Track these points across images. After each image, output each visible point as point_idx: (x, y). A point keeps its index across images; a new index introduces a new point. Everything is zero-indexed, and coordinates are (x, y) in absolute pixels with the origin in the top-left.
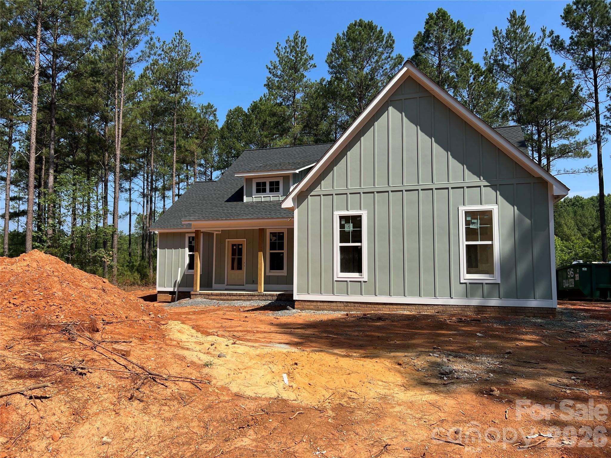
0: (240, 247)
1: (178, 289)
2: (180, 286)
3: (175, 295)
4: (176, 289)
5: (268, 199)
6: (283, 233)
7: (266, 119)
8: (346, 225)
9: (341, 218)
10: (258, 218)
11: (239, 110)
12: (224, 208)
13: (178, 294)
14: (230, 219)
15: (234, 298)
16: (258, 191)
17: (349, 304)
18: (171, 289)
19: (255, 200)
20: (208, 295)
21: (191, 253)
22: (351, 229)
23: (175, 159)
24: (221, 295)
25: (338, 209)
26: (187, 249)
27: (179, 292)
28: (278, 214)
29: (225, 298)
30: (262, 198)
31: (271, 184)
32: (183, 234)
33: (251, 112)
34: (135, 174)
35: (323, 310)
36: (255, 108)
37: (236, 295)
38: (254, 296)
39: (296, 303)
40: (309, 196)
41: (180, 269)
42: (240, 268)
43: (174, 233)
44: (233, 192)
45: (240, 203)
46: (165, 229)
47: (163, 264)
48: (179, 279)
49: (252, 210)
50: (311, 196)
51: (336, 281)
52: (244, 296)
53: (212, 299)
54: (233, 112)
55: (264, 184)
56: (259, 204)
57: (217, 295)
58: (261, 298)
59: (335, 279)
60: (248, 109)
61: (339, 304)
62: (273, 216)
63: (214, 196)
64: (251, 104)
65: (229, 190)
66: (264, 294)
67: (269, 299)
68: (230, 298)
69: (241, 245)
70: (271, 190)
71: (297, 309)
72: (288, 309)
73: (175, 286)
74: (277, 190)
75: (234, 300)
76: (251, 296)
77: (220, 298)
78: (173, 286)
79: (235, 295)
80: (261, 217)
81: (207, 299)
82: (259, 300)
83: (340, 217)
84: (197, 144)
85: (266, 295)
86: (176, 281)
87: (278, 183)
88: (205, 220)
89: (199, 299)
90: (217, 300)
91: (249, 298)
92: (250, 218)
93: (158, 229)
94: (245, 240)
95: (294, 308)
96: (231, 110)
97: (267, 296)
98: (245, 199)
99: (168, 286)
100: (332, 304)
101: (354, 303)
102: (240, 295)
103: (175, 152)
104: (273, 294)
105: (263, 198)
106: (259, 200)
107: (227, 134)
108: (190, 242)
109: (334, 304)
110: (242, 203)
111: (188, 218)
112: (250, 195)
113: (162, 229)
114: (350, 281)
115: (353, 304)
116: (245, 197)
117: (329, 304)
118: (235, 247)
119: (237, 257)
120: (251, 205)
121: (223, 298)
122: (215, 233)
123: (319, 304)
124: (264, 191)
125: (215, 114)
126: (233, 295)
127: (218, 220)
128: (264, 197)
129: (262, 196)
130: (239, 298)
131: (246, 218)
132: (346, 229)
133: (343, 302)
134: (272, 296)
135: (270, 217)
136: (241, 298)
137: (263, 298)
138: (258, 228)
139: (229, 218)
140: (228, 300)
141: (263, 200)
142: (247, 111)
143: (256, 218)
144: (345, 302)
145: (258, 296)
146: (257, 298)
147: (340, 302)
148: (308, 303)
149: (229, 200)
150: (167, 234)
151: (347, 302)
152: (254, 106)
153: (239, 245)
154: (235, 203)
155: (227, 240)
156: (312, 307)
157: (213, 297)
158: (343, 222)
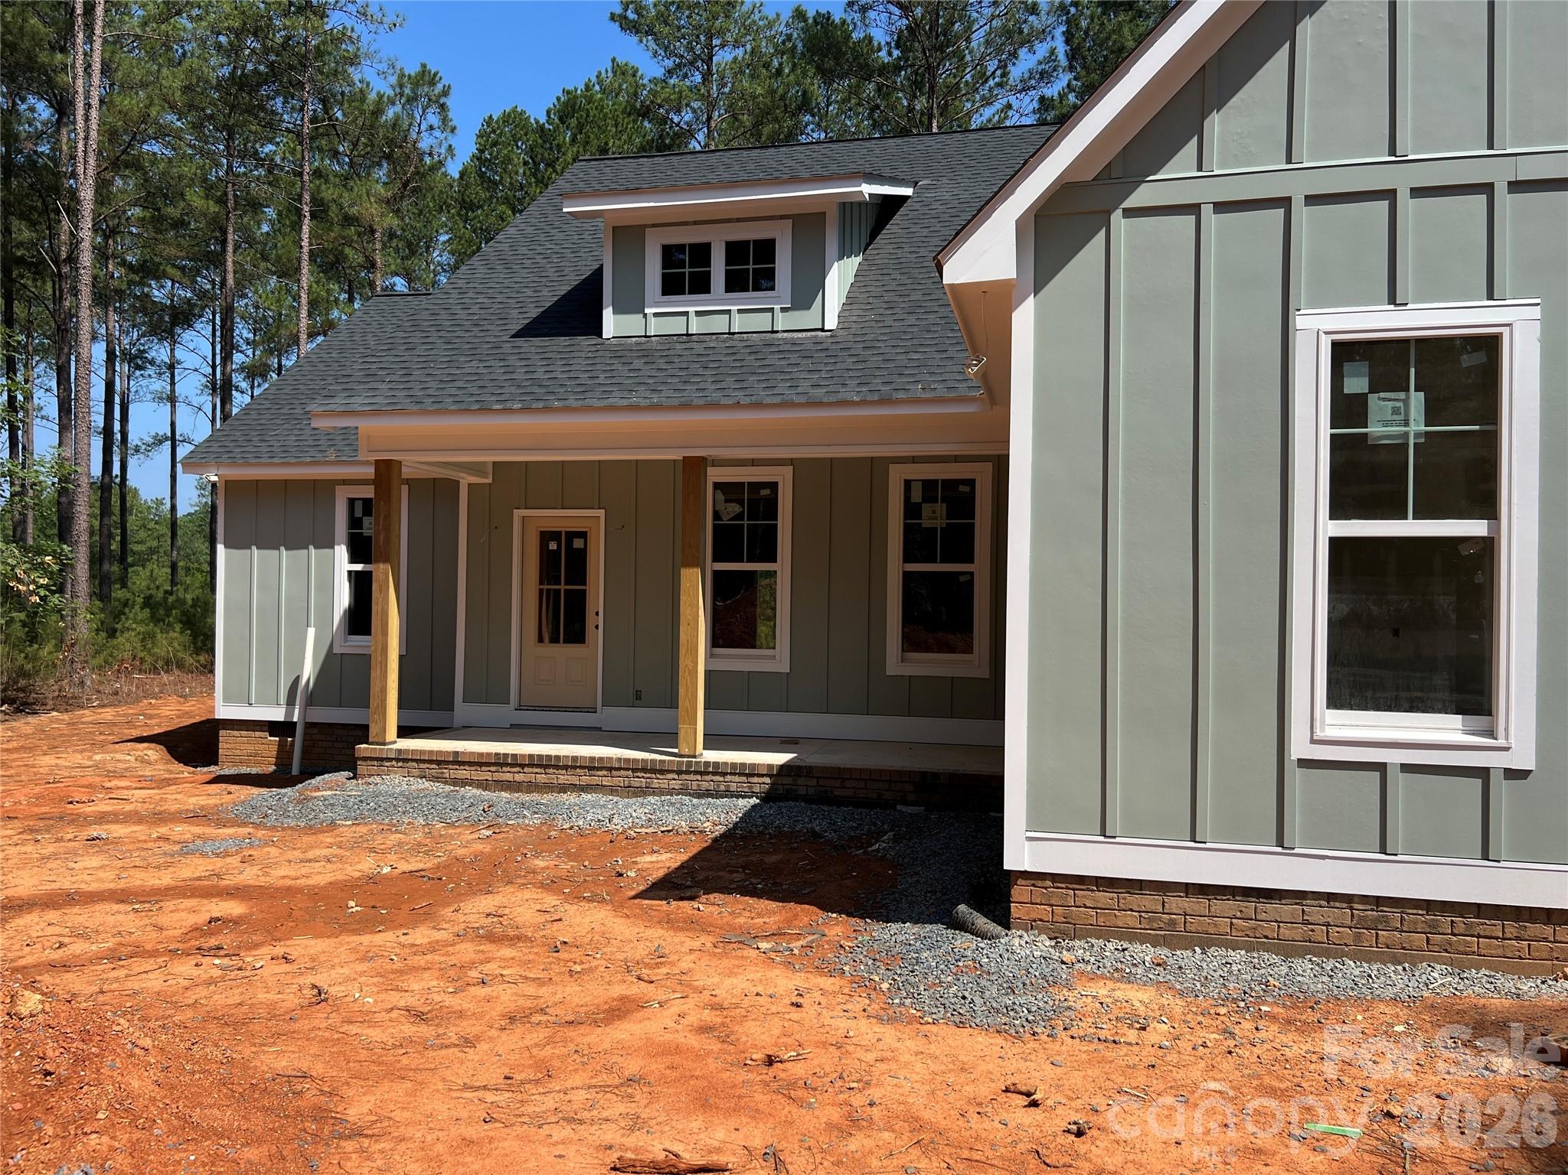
0: (578, 543)
1: (304, 713)
2: (311, 700)
3: (293, 735)
4: (297, 711)
5: (719, 324)
6: (773, 486)
7: (606, 144)
8: (1380, 406)
9: (1345, 352)
10: (686, 406)
11: (514, 119)
12: (513, 360)
13: (305, 734)
14: (547, 409)
15: (564, 778)
16: (672, 286)
17: (1394, 915)
18: (276, 714)
19: (655, 327)
20: (439, 763)
21: (359, 567)
22: (1417, 425)
23: (305, 243)
24: (501, 762)
25: (1324, 299)
26: (341, 552)
27: (309, 726)
28: (782, 387)
29: (519, 777)
30: (692, 316)
31: (736, 251)
32: (321, 490)
33: (557, 120)
34: (181, 317)
35: (1206, 942)
36: (569, 109)
37: (573, 765)
38: (662, 772)
39: (1020, 892)
40: (1117, 217)
41: (311, 632)
42: (576, 633)
43: (286, 484)
44: (549, 297)
45: (585, 342)
46: (247, 464)
47: (241, 610)
48: (308, 671)
49: (647, 370)
50: (1129, 213)
51: (1303, 763)
52: (610, 769)
53: (455, 782)
54: (497, 122)
55: (701, 253)
56: (678, 346)
57: (481, 764)
58: (695, 782)
59: (1299, 747)
60: (548, 112)
61: (1317, 912)
62: (762, 395)
63: (462, 314)
64: (558, 99)
65: (529, 293)
66: (707, 764)
67: (733, 787)
68: (542, 778)
69: (583, 535)
70: (736, 283)
71: (1030, 926)
72: (960, 925)
73: (291, 702)
74: (764, 280)
75: (563, 789)
76: (644, 770)
77: (497, 776)
78: (283, 699)
79: (566, 767)
80: (701, 402)
81: (436, 779)
82: (684, 791)
83: (1335, 345)
84: (380, 201)
85: (717, 769)
86: (297, 679)
87: (766, 250)
88: (425, 412)
89: (395, 782)
90: (484, 785)
91: (636, 782)
92: (644, 403)
93: (219, 465)
94: (601, 513)
95: (1005, 921)
96: (491, 117)
97: (724, 774)
98: (612, 324)
99: (263, 701)
100: (1272, 908)
101: (1429, 905)
102: (593, 766)
103: (307, 221)
104: (753, 766)
105: (693, 319)
106: (676, 326)
107: (478, 193)
108: (354, 523)
109: (1287, 910)
110: (594, 340)
111: (339, 402)
112: (631, 305)
113: (234, 464)
114: (1406, 768)
115: (1421, 917)
116: (607, 314)
117: (1249, 906)
118: (553, 546)
119: (563, 587)
120: (643, 349)
121: (508, 777)
122: (466, 480)
123: (1177, 903)
124: (701, 285)
125: (443, 106)
126: (557, 767)
127: (485, 410)
128: (698, 314)
129: (691, 309)
130: (585, 780)
131: (625, 402)
132: (1374, 429)
133: (1348, 899)
134: (748, 772)
135: (747, 400)
136: (595, 780)
137: (705, 785)
138: (677, 455)
139: (541, 405)
140: (531, 787)
141: (693, 330)
142: (543, 120)
143: (676, 402)
144: (1364, 899)
145: (679, 772)
146: (676, 785)
147: (1330, 897)
148: (1104, 897)
149: (531, 330)
150: (257, 487)
151: (1378, 901)
152: (566, 104)
153: (572, 535)
154: (563, 341)
155: (518, 513)
156: (1130, 919)
157: (463, 773)
158: (1356, 384)
